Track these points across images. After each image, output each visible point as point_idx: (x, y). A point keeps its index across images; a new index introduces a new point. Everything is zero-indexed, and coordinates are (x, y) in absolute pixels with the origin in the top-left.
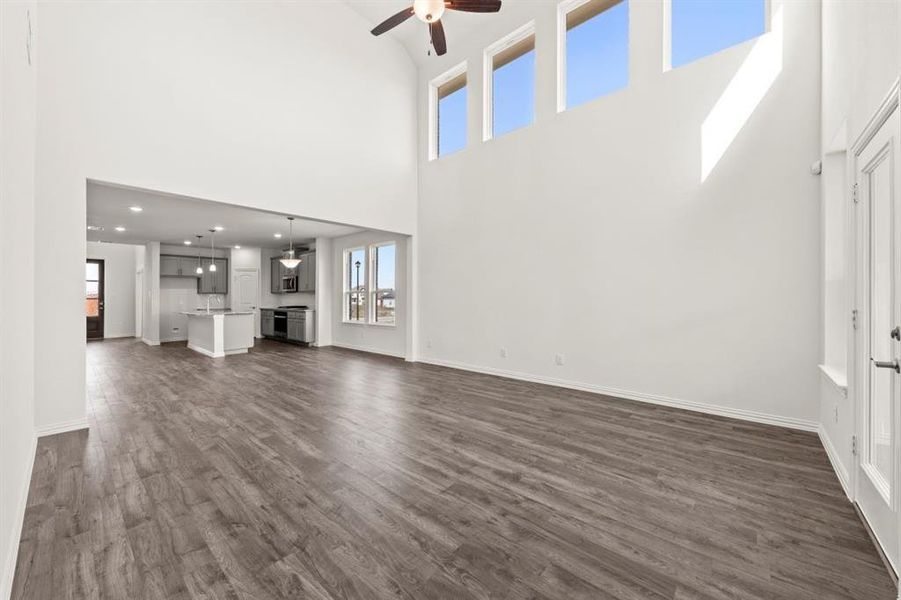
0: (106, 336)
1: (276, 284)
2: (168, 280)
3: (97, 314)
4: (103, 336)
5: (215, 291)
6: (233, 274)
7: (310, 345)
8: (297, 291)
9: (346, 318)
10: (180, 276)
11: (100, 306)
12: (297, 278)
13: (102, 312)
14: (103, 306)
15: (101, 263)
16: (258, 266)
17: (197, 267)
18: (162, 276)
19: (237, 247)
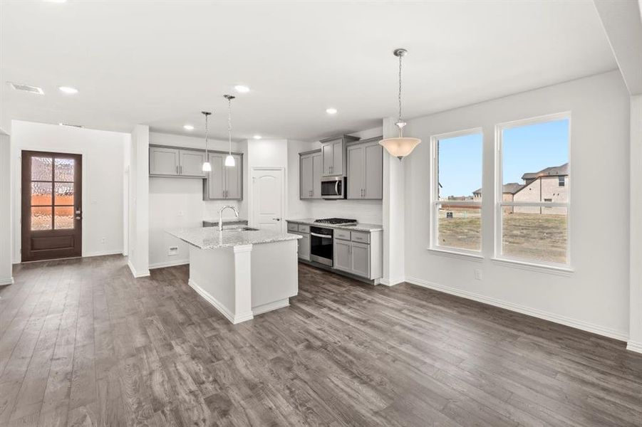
0: (85, 254)
1: (307, 189)
2: (160, 182)
3: (72, 227)
4: (80, 254)
5: (226, 197)
6: (250, 174)
7: (376, 283)
8: (345, 197)
9: (435, 244)
10: (179, 175)
11: (76, 215)
12: (345, 178)
13: (79, 223)
14: (80, 215)
15: (78, 158)
16: (284, 164)
17: (202, 162)
18: (151, 176)
19: (257, 137)
